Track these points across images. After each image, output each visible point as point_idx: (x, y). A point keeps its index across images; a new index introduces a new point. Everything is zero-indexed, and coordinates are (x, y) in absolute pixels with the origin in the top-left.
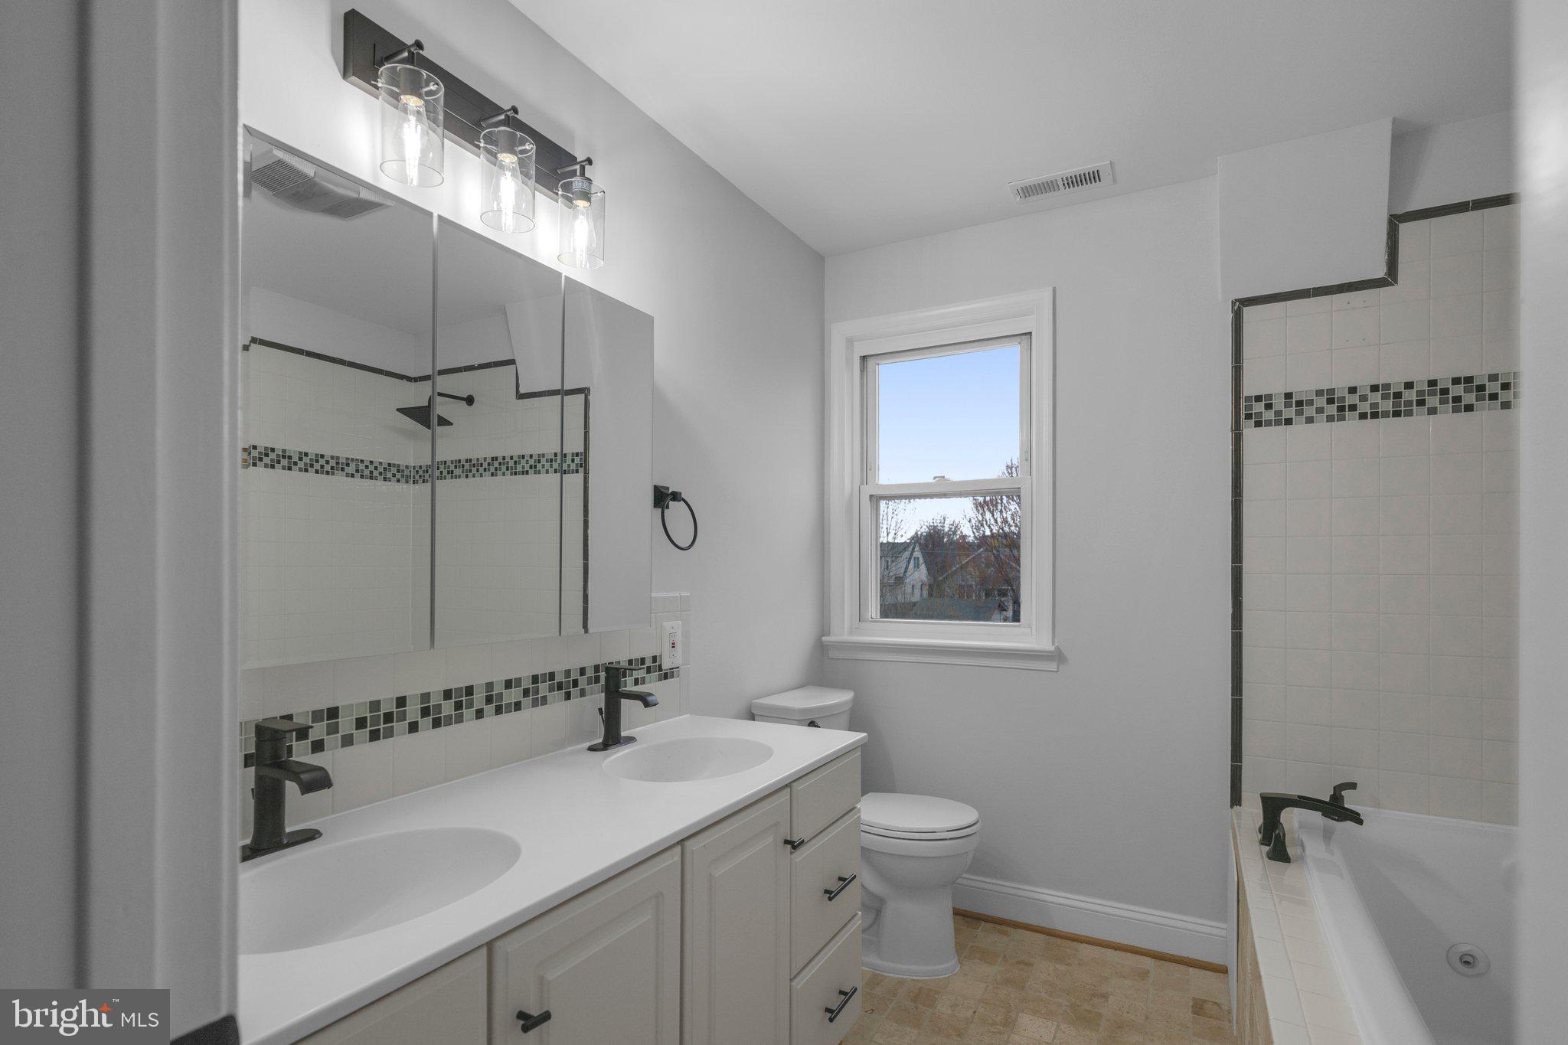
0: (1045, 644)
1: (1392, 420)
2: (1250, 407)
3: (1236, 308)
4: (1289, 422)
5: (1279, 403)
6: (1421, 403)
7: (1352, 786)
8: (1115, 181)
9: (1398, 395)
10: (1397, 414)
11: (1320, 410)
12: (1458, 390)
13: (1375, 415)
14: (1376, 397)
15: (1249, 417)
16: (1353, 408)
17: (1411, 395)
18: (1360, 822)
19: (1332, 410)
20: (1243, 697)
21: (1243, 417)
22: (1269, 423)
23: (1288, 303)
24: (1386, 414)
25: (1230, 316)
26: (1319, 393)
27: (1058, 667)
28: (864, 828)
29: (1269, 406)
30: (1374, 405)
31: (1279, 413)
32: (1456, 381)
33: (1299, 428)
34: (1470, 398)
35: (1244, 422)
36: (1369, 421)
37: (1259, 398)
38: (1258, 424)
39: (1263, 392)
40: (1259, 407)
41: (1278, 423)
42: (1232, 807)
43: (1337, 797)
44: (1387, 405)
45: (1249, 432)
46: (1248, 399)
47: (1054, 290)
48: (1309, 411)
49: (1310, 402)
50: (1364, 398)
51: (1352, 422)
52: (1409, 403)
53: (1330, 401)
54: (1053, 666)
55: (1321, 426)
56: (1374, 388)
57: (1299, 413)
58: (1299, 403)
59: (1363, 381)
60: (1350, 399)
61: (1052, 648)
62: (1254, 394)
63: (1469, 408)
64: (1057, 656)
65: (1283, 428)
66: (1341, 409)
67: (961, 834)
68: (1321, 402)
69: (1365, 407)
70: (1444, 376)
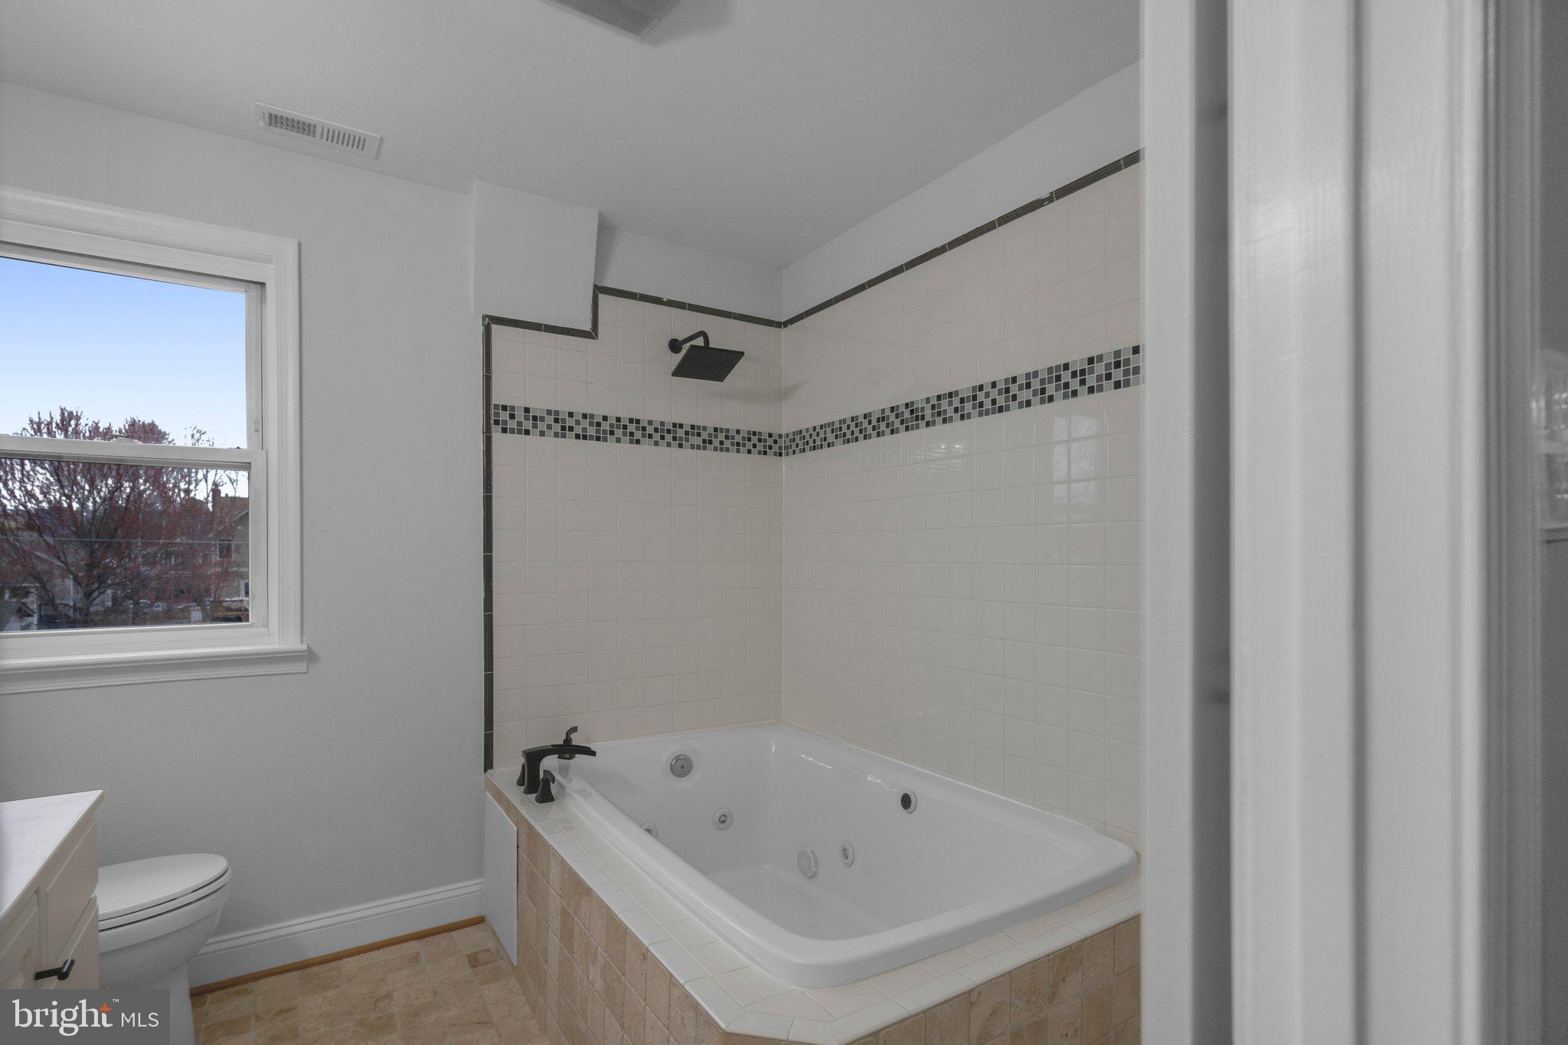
0: (292, 643)
1: (595, 443)
2: (497, 414)
3: (486, 322)
4: (527, 432)
5: (520, 415)
6: (612, 433)
7: (574, 729)
8: (377, 156)
9: (598, 424)
10: (598, 439)
11: (549, 427)
12: (632, 428)
13: (585, 437)
14: (585, 423)
15: (497, 422)
16: (571, 429)
17: (606, 426)
18: (593, 754)
19: (557, 428)
20: (494, 672)
21: (492, 422)
22: (512, 431)
23: (527, 331)
24: (591, 438)
25: (481, 328)
26: (549, 412)
27: (308, 667)
28: (102, 925)
29: (512, 416)
30: (584, 430)
31: (520, 424)
32: (631, 421)
33: (534, 439)
34: (638, 435)
35: (494, 427)
36: (581, 441)
37: (504, 408)
38: (504, 430)
39: (508, 403)
40: (504, 416)
41: (519, 432)
42: (485, 771)
43: (568, 741)
44: (592, 431)
45: (497, 436)
46: (496, 406)
47: (300, 245)
48: (542, 426)
49: (542, 419)
50: (578, 422)
51: (570, 441)
52: (605, 432)
53: (556, 421)
54: (302, 667)
55: (549, 440)
56: (585, 416)
57: (535, 426)
58: (535, 418)
59: (579, 409)
60: (570, 422)
61: (304, 647)
62: (501, 403)
63: (638, 442)
64: (309, 656)
65: (523, 436)
66: (563, 428)
67: (207, 891)
68: (550, 420)
69: (578, 430)
70: (625, 415)
